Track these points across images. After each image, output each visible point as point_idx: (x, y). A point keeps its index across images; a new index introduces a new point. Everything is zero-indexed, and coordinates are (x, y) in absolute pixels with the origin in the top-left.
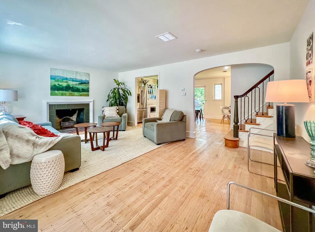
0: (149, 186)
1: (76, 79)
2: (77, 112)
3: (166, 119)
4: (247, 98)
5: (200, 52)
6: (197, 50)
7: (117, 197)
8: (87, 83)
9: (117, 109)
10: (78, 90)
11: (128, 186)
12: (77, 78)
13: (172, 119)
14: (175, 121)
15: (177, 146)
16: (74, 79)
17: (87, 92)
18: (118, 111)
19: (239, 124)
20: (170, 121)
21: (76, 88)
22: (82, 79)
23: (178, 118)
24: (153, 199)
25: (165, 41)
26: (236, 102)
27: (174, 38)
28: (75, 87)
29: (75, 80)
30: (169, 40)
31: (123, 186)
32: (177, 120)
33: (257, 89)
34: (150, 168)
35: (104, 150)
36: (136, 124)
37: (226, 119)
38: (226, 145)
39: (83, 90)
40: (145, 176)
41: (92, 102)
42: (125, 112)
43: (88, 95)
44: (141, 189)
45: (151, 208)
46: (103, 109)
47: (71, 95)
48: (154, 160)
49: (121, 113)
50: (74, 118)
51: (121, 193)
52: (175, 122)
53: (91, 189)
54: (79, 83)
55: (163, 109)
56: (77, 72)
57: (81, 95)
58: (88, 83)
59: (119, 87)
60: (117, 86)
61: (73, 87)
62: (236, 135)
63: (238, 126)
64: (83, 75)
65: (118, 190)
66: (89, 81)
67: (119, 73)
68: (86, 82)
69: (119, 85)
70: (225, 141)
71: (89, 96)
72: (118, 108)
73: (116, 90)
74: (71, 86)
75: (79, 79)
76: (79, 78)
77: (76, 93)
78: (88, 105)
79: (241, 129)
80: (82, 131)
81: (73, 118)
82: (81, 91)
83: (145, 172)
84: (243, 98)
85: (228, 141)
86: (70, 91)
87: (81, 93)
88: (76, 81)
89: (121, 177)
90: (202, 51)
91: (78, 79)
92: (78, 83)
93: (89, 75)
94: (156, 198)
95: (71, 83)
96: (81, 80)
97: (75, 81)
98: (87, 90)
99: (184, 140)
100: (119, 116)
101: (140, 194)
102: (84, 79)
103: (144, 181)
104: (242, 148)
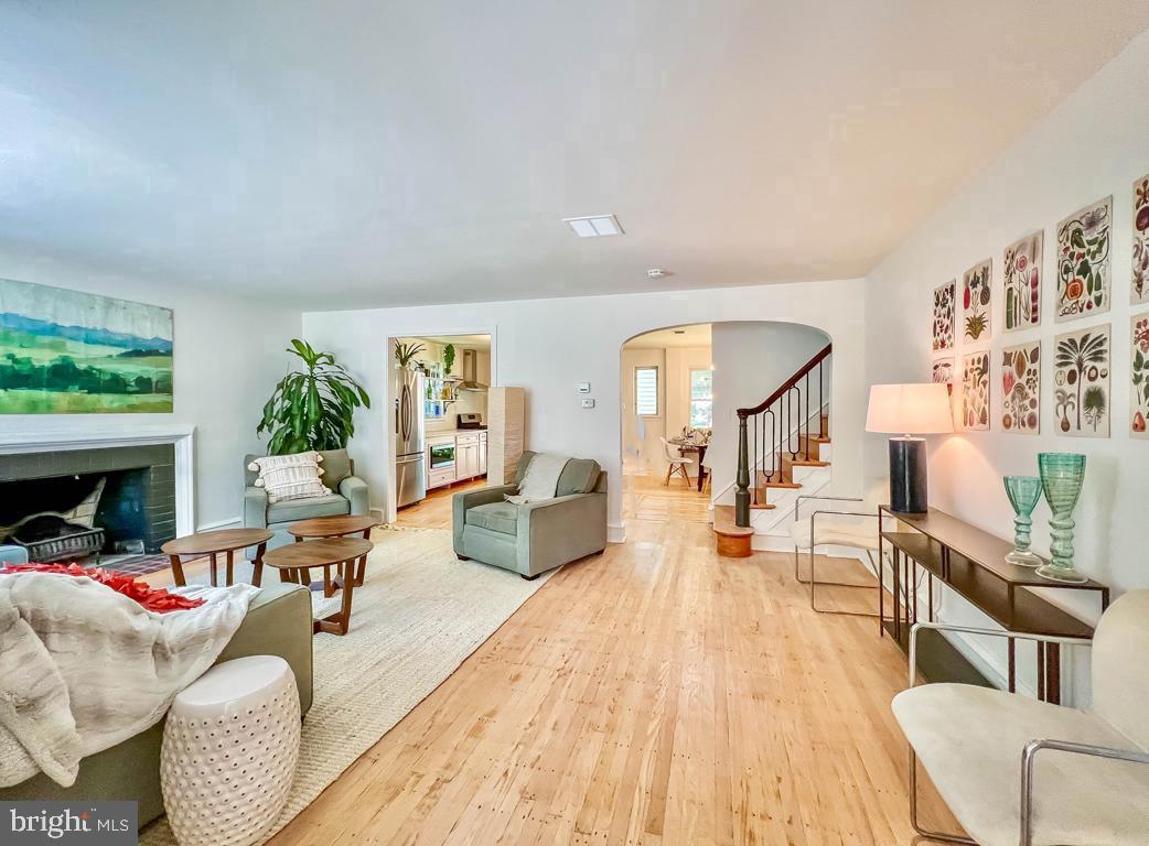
0: (606, 706)
1: (105, 331)
2: (102, 485)
3: (540, 488)
4: (768, 415)
5: (659, 277)
6: (653, 272)
7: (537, 766)
8: (164, 351)
9: (320, 464)
10: (116, 385)
11: (544, 726)
12: (111, 328)
13: (563, 488)
14: (576, 492)
15: (593, 576)
16: (94, 330)
17: (159, 391)
18: (322, 471)
19: (752, 486)
20: (556, 496)
21: (108, 377)
22: (138, 334)
23: (585, 483)
24: (647, 739)
25: (581, 235)
26: (744, 426)
27: (615, 232)
28: (99, 371)
29: (100, 336)
30: (595, 234)
31: (529, 731)
32: (583, 488)
33: (794, 391)
34: (566, 658)
35: (344, 631)
36: (392, 516)
37: (677, 475)
38: (722, 552)
39: (144, 385)
40: (568, 683)
41: (190, 437)
42: (349, 473)
43: (168, 408)
44: (591, 724)
45: (659, 763)
46: (252, 467)
47: (78, 409)
48: (557, 630)
49: (333, 476)
50: (84, 514)
51: (540, 753)
52: (576, 499)
53: (421, 773)
54: (123, 350)
55: (517, 456)
56: (109, 303)
57: (133, 409)
58: (169, 353)
59: (316, 371)
60: (305, 369)
61: (88, 372)
62: (743, 520)
63: (749, 495)
64: (145, 317)
65: (521, 747)
66: (171, 343)
67: (304, 314)
68: (155, 346)
69: (312, 363)
70: (719, 541)
71: (172, 412)
72: (320, 459)
73: (306, 384)
74: (82, 366)
75: (123, 331)
76: (121, 326)
77: (106, 399)
78: (166, 452)
79: (755, 503)
80: (153, 571)
81: (74, 517)
82: (129, 389)
83: (562, 674)
84: (760, 416)
85: (727, 540)
86: (77, 387)
87: (134, 399)
88: (107, 340)
89: (497, 706)
90: (666, 274)
91: (120, 334)
92: (116, 351)
93: (172, 317)
94: (653, 733)
95: (83, 355)
96: (135, 339)
97: (104, 344)
98: (166, 387)
99: (600, 553)
100: (329, 491)
101: (599, 737)
102: (148, 331)
103: (579, 699)
104: (761, 554)
